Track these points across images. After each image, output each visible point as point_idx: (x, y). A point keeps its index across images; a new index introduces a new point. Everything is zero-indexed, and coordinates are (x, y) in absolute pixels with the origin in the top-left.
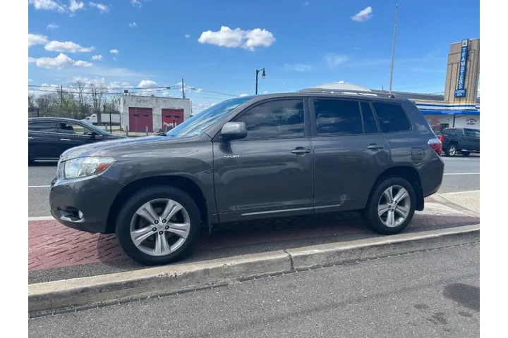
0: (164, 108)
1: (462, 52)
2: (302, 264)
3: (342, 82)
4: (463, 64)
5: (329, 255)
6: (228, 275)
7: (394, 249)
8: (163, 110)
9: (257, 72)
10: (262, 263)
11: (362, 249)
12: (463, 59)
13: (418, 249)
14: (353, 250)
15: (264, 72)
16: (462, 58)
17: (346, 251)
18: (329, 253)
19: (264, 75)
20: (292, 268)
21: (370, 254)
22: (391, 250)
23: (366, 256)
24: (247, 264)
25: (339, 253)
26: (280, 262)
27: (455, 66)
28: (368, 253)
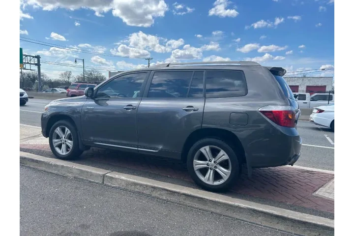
0: (308, 85)
2: (110, 183)
5: (128, 183)
6: (71, 172)
7: (185, 199)
8: (307, 86)
10: (87, 172)
11: (154, 188)
13: (213, 210)
14: (147, 186)
17: (141, 185)
18: (129, 181)
20: (103, 182)
21: (160, 194)
22: (182, 199)
23: (157, 195)
24: (80, 170)
25: (135, 184)
26: (97, 176)
28: (159, 193)
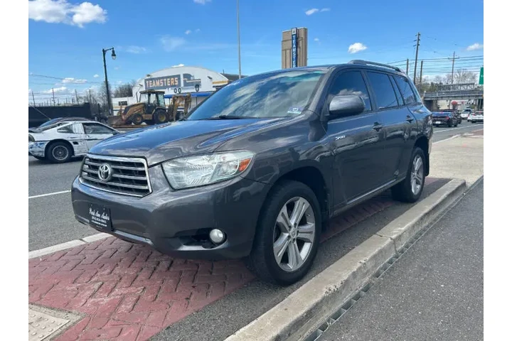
1: (293, 39)
3: (181, 65)
4: (294, 50)
6: (366, 273)
9: (104, 52)
10: (381, 252)
12: (294, 46)
15: (113, 52)
16: (293, 44)
19: (114, 55)
20: (396, 251)
24: (374, 257)
27: (288, 51)
